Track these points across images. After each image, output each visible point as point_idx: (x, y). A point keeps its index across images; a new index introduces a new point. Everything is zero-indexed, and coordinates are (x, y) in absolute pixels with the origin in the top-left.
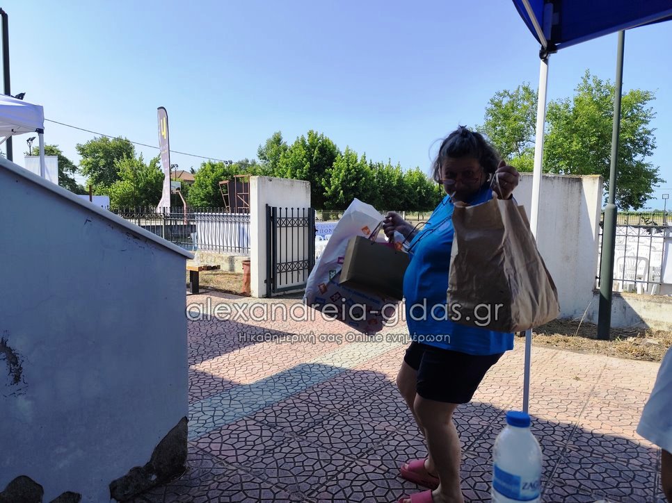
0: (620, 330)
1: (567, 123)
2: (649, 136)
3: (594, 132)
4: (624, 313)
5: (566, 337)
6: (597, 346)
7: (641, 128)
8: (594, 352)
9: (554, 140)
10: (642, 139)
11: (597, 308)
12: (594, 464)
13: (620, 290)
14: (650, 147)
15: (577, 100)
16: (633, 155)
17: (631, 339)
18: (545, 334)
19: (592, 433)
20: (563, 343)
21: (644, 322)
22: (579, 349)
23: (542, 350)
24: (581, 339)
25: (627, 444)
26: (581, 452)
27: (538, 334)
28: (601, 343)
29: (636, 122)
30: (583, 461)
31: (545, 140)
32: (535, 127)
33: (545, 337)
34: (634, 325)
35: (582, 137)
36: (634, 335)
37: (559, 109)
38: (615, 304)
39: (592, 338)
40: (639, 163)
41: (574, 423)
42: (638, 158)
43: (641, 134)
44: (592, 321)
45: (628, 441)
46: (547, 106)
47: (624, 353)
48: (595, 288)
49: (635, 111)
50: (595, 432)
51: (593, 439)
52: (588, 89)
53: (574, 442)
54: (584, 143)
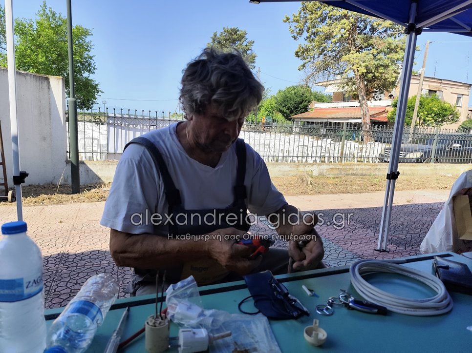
0: (86, 186)
1: (33, 39)
2: (91, 61)
3: (54, 50)
4: (88, 174)
5: (50, 196)
6: (72, 198)
7: (85, 54)
8: (71, 202)
9: (23, 51)
10: (87, 62)
11: (70, 174)
12: (79, 273)
13: (84, 159)
14: (92, 68)
15: (38, 23)
16: (83, 72)
17: (93, 190)
18: (33, 196)
19: (75, 254)
20: (48, 200)
21: (100, 179)
22: (60, 202)
23: (32, 208)
24: (60, 195)
25: (99, 253)
26: (69, 269)
27: (26, 197)
28: (74, 196)
29: (82, 49)
30: (71, 274)
31: (16, 50)
32: (5, 37)
33: (32, 199)
34: (95, 181)
35: (45, 53)
36: (95, 187)
37: (25, 27)
38: (81, 169)
39: (68, 194)
40: (87, 79)
41: (62, 252)
42: (86, 74)
43: (86, 58)
44: (67, 183)
45: (98, 251)
46: (14, 22)
47: (90, 199)
48: (67, 160)
49: (81, 41)
50: (77, 253)
51: (77, 258)
52: (47, 17)
53: (63, 264)
54: (47, 57)
